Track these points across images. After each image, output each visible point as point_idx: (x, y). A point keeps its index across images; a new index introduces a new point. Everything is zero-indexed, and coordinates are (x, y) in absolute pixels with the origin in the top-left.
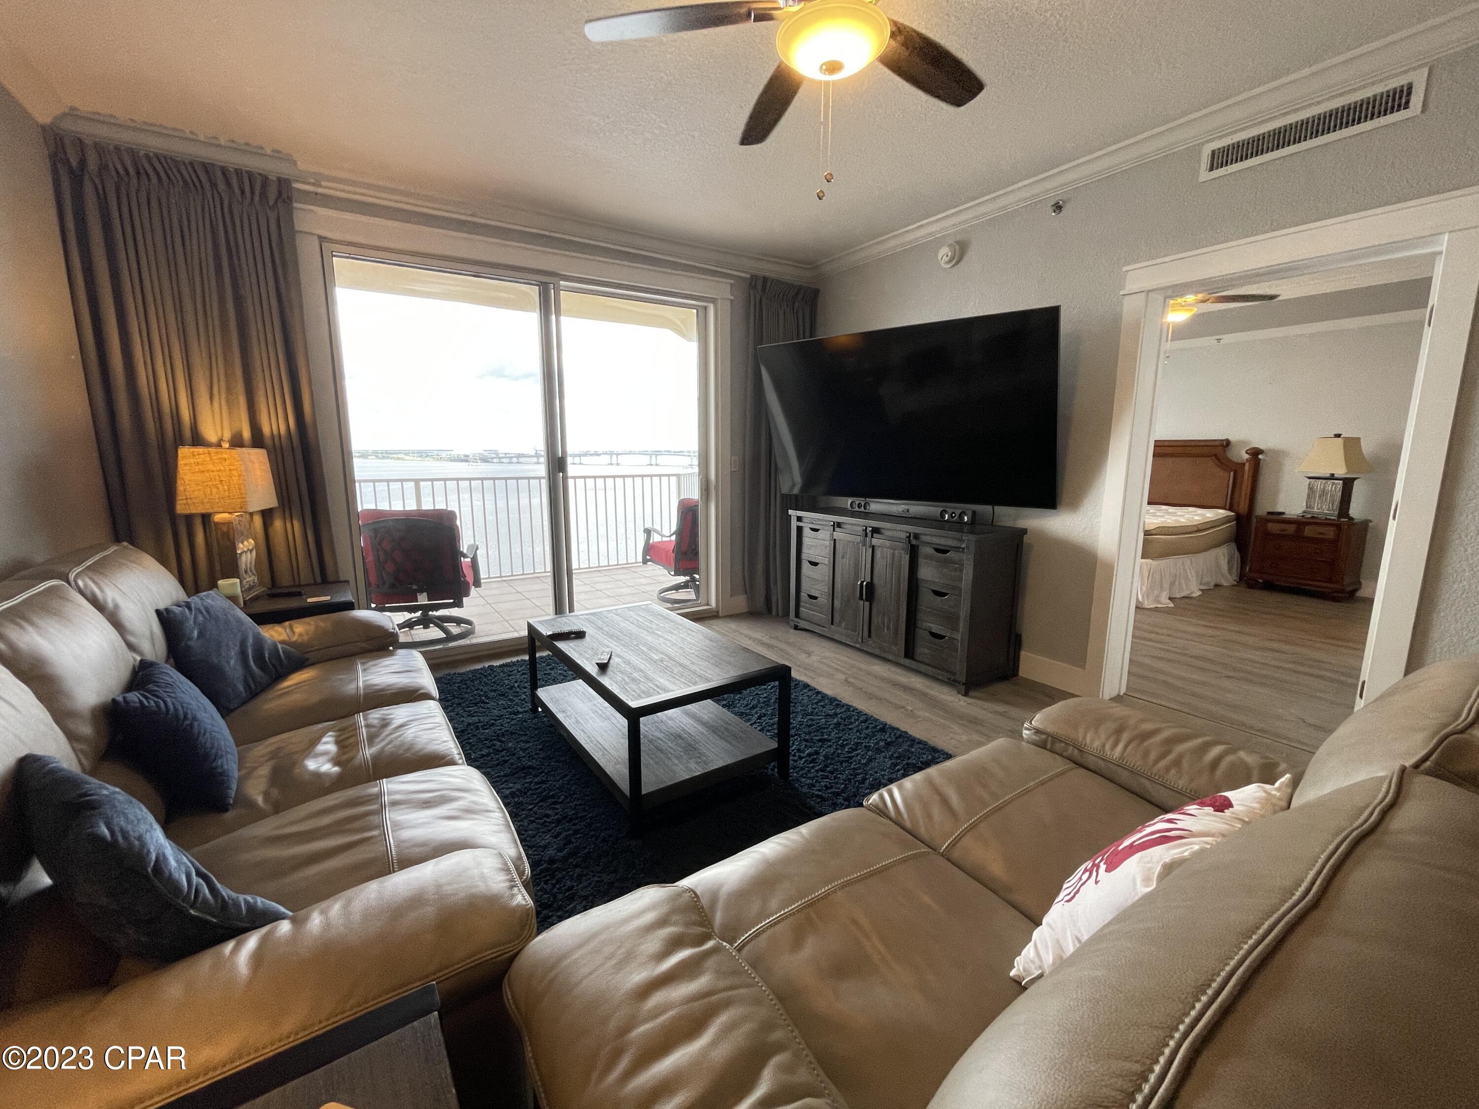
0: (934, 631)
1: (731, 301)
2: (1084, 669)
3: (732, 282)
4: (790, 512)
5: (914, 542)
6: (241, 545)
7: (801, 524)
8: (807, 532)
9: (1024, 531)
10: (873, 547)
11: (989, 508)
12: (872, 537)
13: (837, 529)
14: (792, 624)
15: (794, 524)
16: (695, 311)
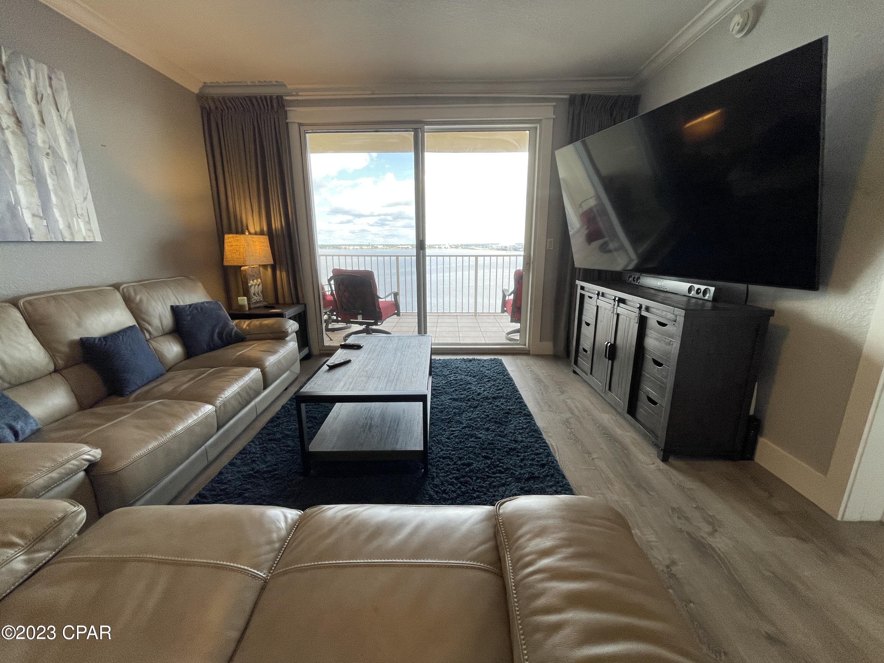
0: (650, 396)
1: (554, 119)
2: (826, 474)
3: (555, 104)
4: (577, 282)
5: (644, 313)
6: (251, 282)
7: (583, 292)
8: (587, 299)
9: (771, 313)
10: (618, 315)
11: (742, 287)
12: (618, 306)
13: (600, 297)
14: (572, 368)
15: (579, 291)
16: (528, 132)
